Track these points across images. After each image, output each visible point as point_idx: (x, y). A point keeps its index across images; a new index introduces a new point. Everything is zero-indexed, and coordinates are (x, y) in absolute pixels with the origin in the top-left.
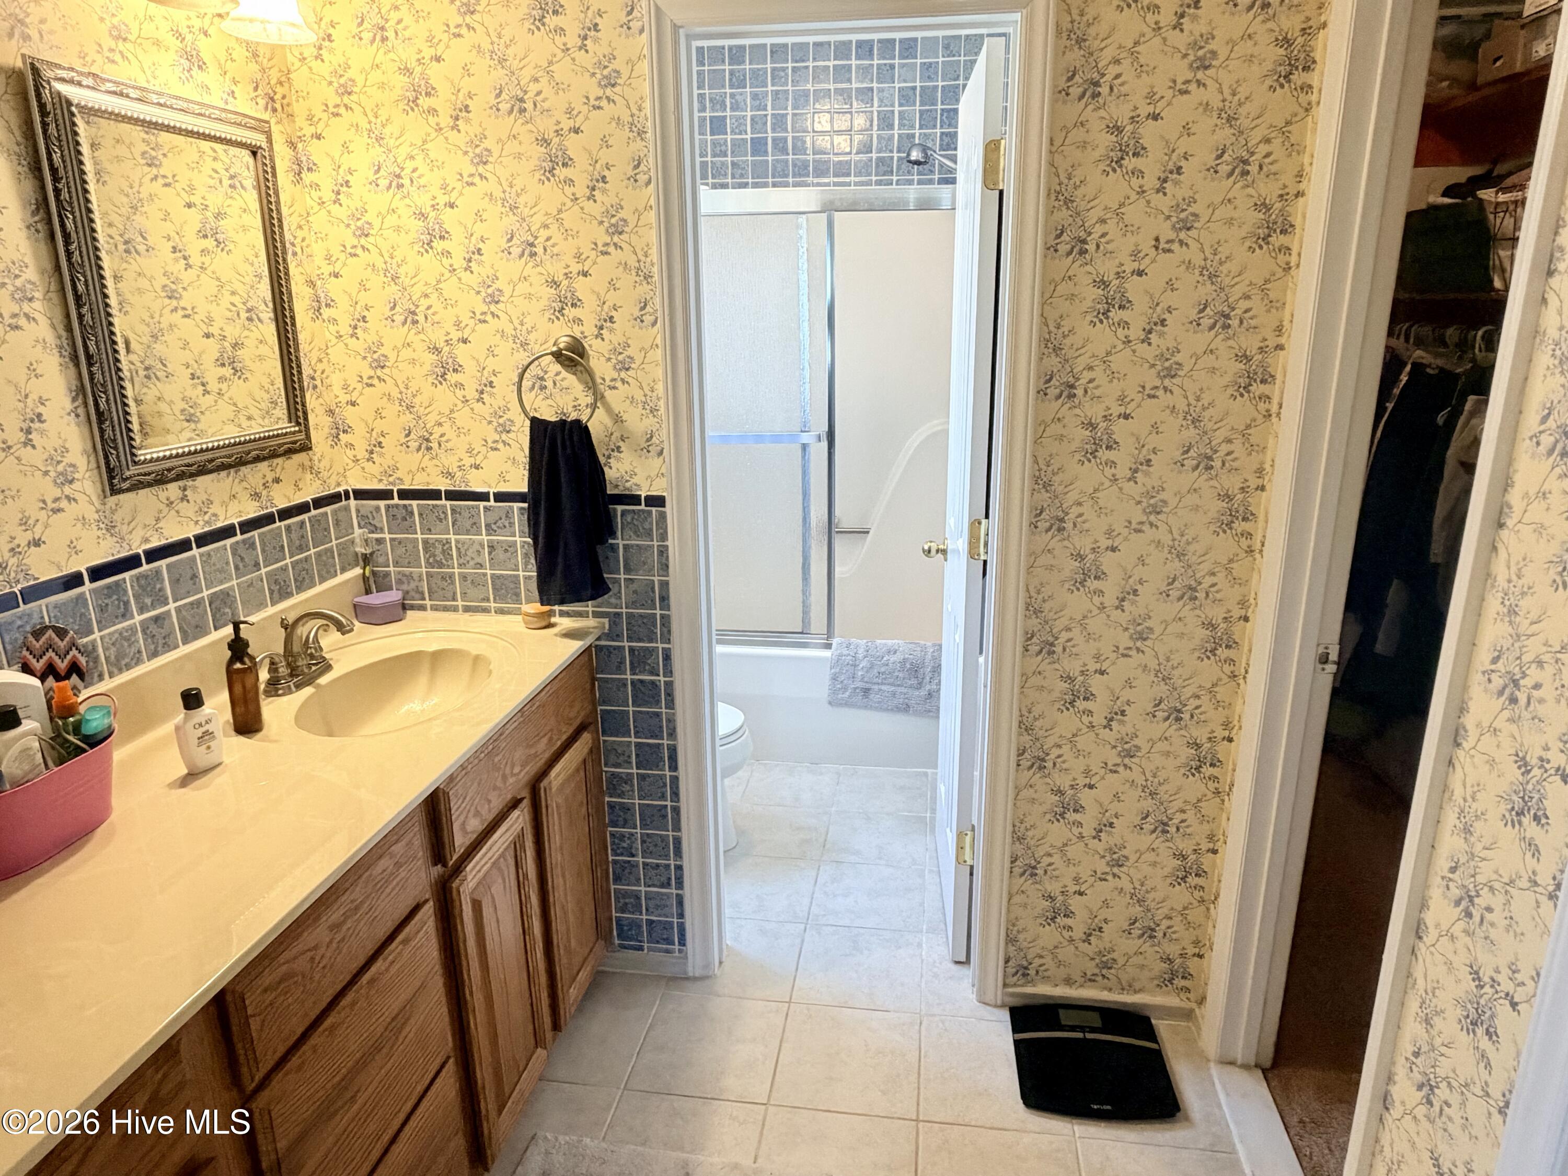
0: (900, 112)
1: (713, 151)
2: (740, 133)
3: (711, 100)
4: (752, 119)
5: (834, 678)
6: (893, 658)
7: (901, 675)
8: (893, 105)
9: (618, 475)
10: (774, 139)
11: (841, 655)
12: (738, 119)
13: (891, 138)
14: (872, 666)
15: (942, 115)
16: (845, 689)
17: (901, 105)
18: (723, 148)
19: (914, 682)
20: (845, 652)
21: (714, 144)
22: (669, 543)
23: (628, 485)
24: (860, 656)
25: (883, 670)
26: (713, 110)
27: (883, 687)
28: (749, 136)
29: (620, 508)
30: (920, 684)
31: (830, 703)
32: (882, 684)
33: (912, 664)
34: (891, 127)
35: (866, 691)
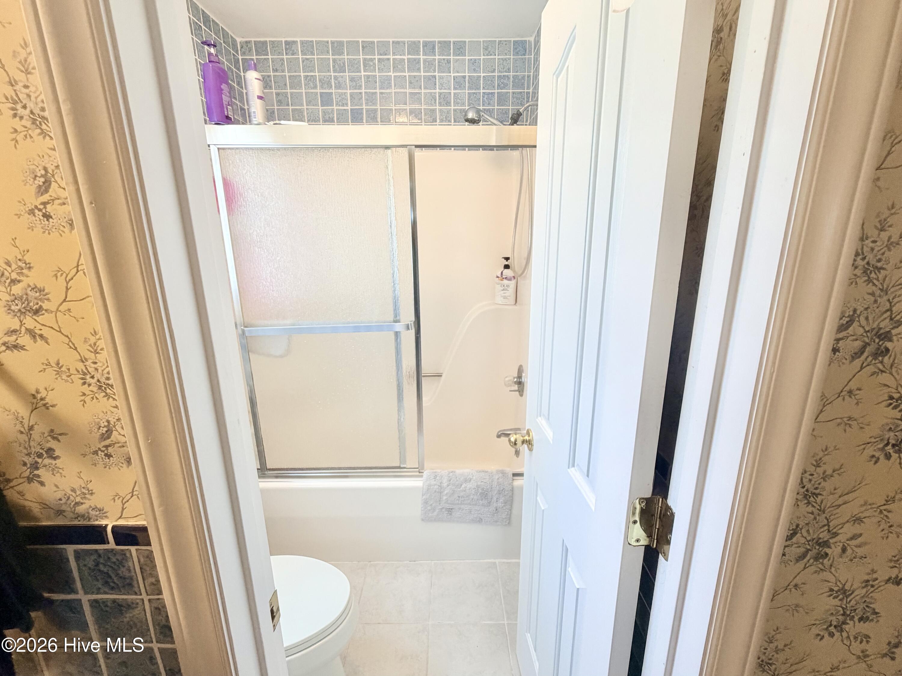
0: (455, 94)
1: (323, 117)
2: (343, 106)
3: (320, 81)
4: (351, 96)
5: (426, 502)
6: (469, 485)
7: (475, 497)
8: (449, 89)
9: (59, 495)
10: (367, 111)
11: (430, 485)
12: (340, 95)
13: (449, 112)
14: (454, 492)
15: (483, 97)
16: (434, 510)
17: (455, 88)
18: (331, 116)
19: (485, 502)
20: (433, 482)
21: (324, 112)
22: (166, 596)
23: (81, 509)
24: (445, 485)
25: (462, 494)
26: (322, 87)
27: (462, 506)
28: (349, 108)
29: (70, 549)
30: (490, 503)
31: (423, 520)
32: (461, 504)
33: (483, 489)
34: (448, 104)
35: (450, 511)
